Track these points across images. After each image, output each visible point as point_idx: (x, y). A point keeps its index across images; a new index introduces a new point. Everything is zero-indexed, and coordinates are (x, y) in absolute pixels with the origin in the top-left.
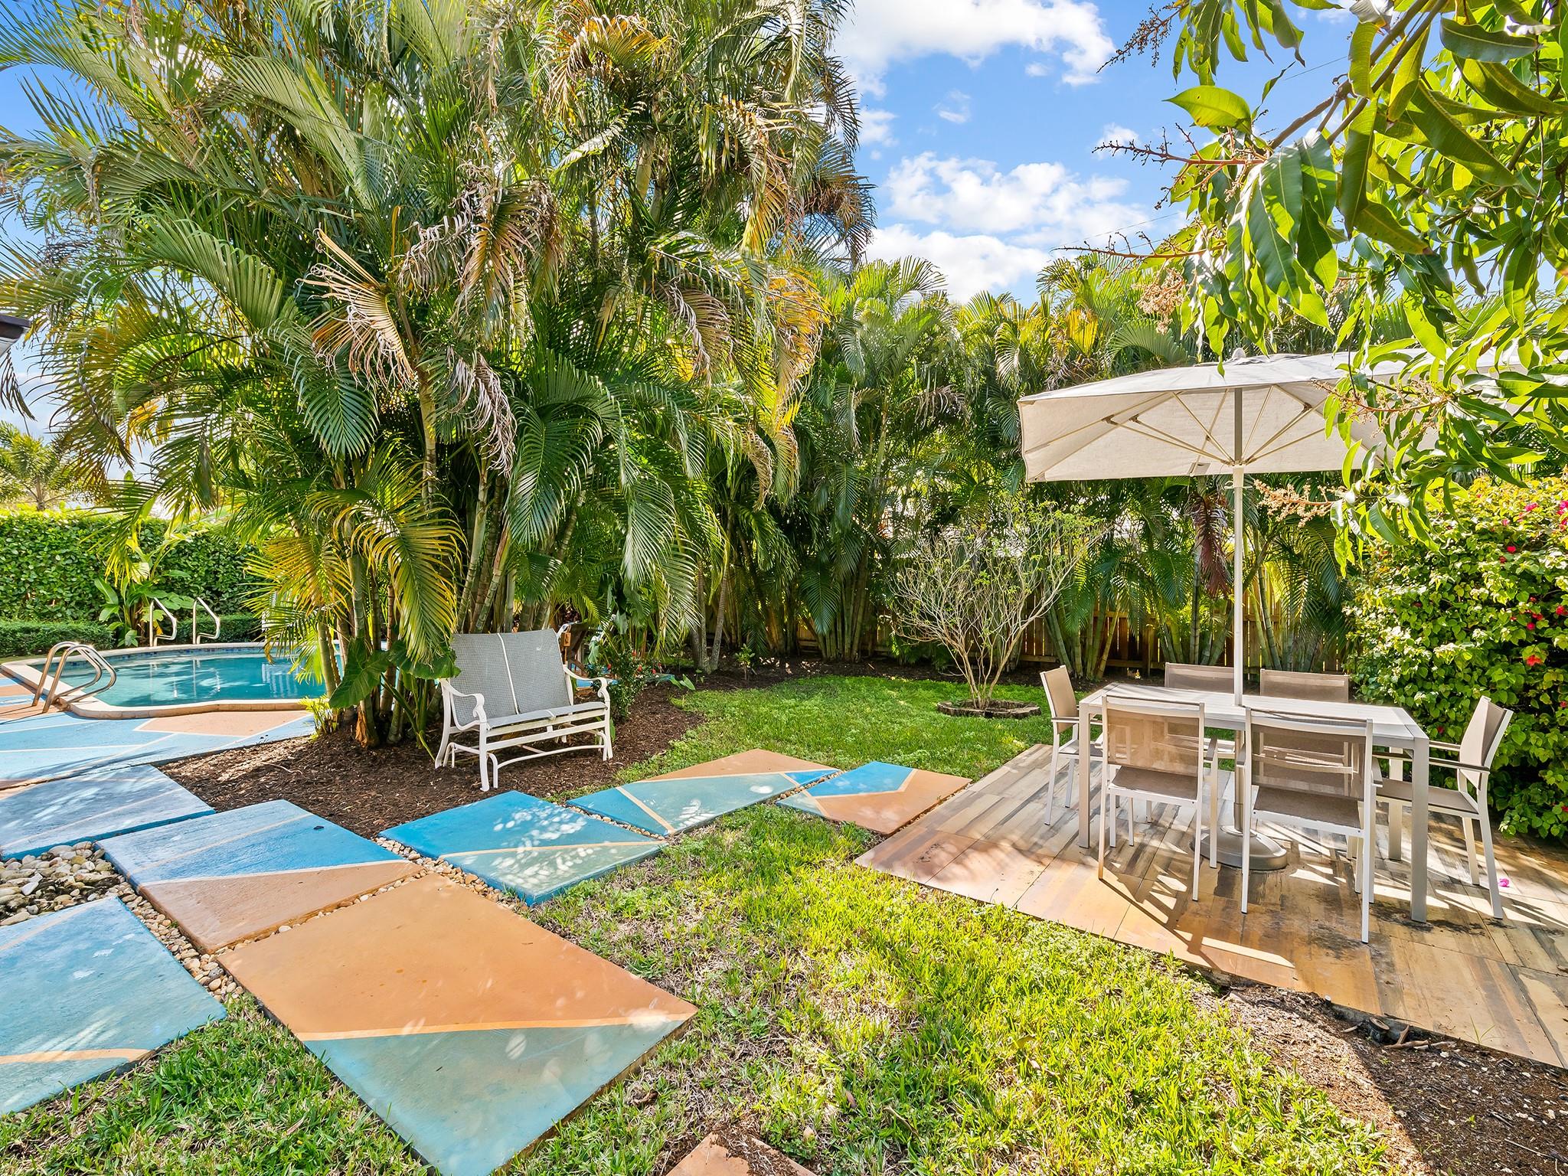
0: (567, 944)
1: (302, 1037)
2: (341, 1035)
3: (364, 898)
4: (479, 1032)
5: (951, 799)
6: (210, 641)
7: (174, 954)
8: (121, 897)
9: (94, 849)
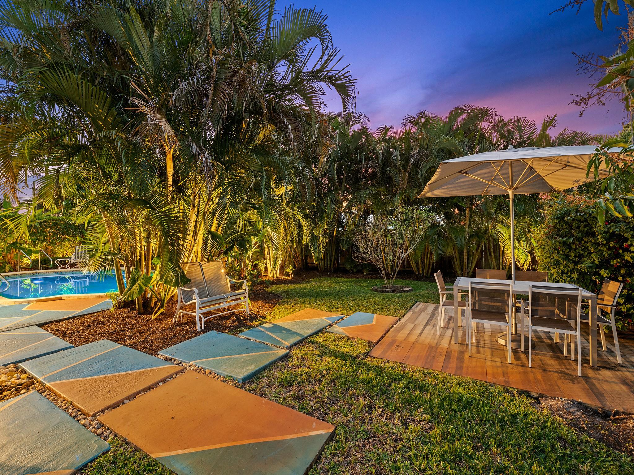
0: (265, 400)
1: (153, 456)
2: (173, 453)
3: (161, 384)
4: (240, 446)
5: (395, 326)
6: (49, 269)
7: (74, 417)
8: (38, 391)
9: (17, 368)
